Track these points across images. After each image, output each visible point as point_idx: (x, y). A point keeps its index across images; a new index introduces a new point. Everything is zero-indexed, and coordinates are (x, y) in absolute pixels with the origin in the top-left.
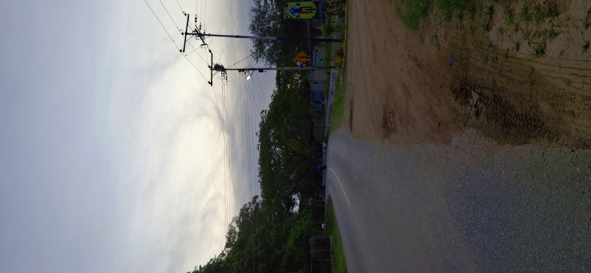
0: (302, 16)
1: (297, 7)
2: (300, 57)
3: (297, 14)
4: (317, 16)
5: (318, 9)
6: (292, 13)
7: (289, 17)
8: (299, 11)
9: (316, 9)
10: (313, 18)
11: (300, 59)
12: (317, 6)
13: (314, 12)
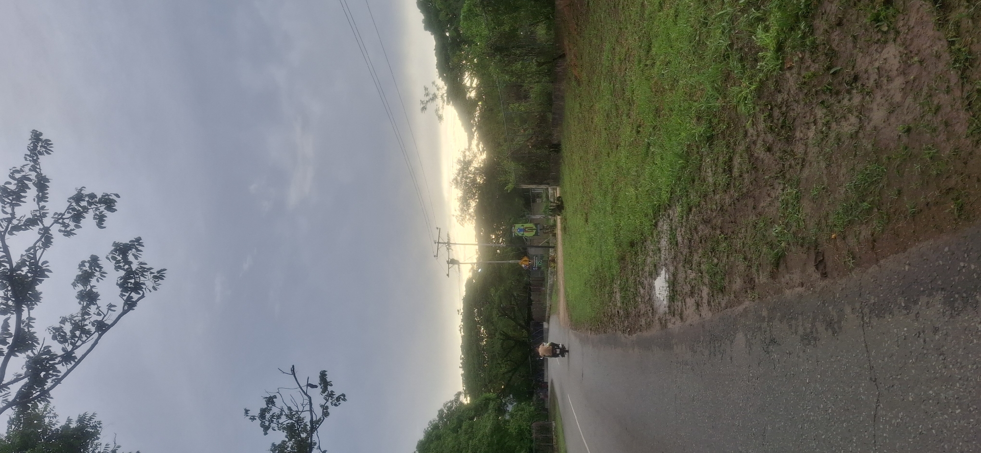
0: (526, 234)
1: (522, 228)
2: (525, 261)
3: (522, 233)
4: (536, 234)
5: (537, 230)
6: (519, 232)
7: (516, 235)
8: (524, 230)
9: (535, 229)
10: (534, 235)
11: (524, 262)
12: (536, 226)
13: (535, 231)
